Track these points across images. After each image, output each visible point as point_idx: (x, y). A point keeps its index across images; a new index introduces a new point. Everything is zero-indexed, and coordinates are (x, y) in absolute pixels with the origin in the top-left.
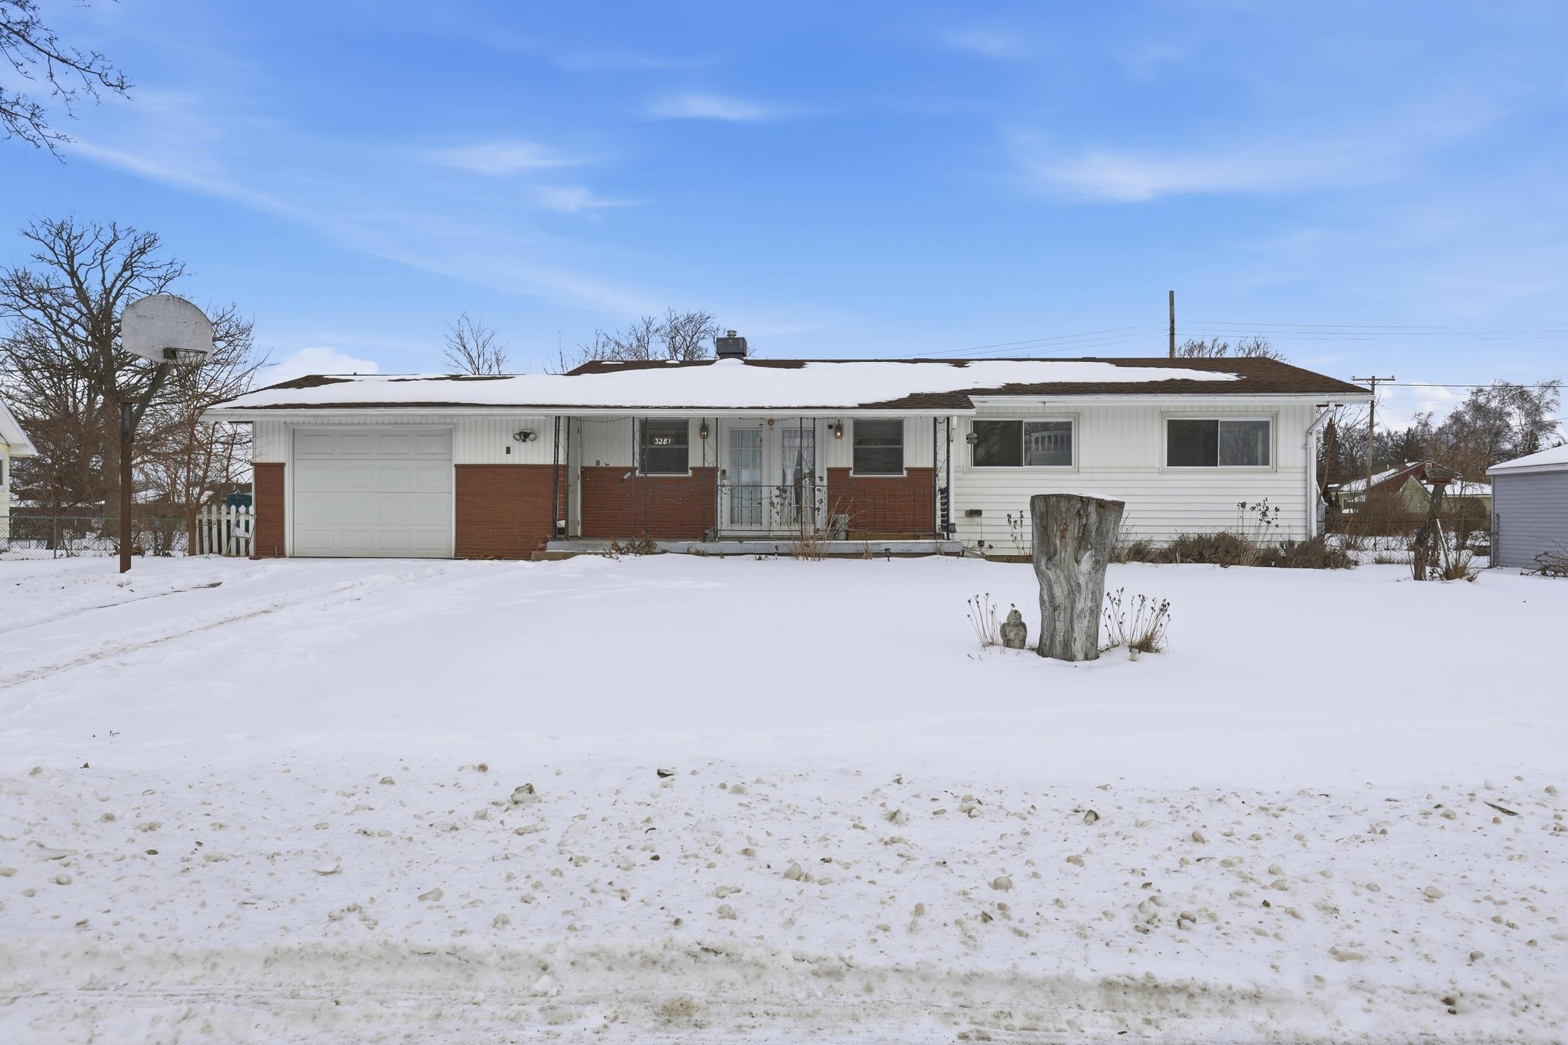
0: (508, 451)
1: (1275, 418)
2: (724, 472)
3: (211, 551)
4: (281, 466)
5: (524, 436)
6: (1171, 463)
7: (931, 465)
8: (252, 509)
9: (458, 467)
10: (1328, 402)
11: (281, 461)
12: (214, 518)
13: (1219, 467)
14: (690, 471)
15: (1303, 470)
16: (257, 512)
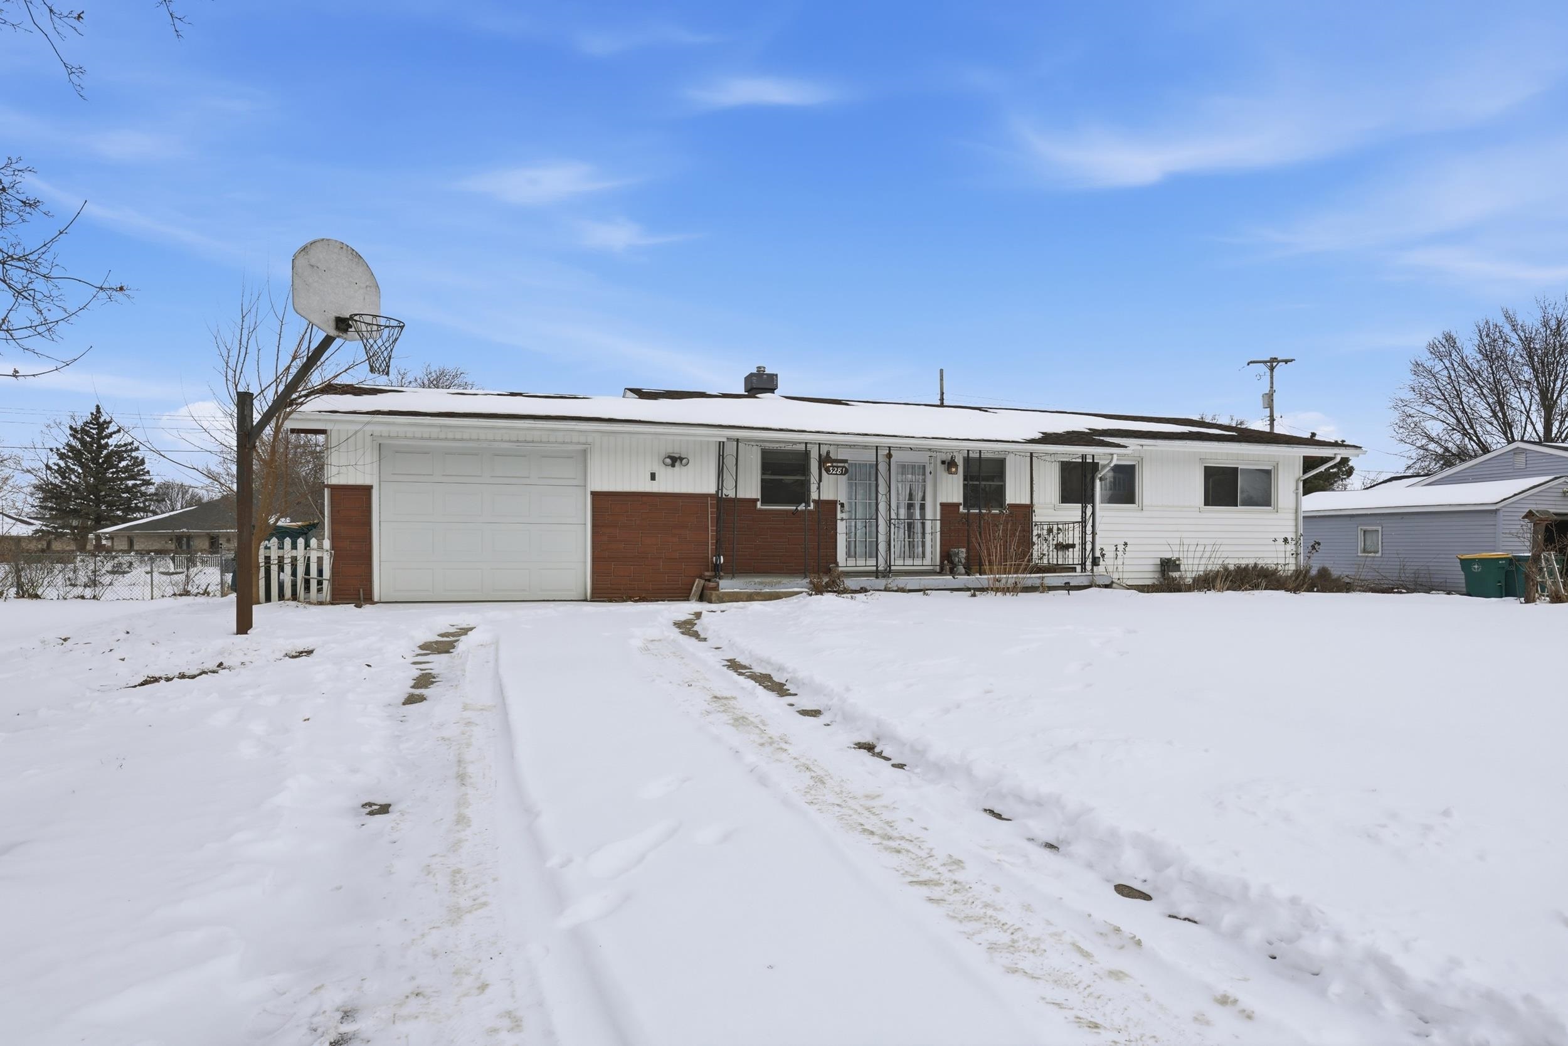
0: (653, 477)
1: (1276, 467)
2: (842, 505)
3: (281, 597)
4: (368, 489)
5: (674, 460)
6: (1207, 503)
7: (1028, 502)
8: (327, 544)
9: (595, 495)
10: (1335, 454)
11: (367, 482)
12: (274, 555)
13: (1239, 507)
14: (812, 504)
15: (1294, 511)
16: (333, 547)
